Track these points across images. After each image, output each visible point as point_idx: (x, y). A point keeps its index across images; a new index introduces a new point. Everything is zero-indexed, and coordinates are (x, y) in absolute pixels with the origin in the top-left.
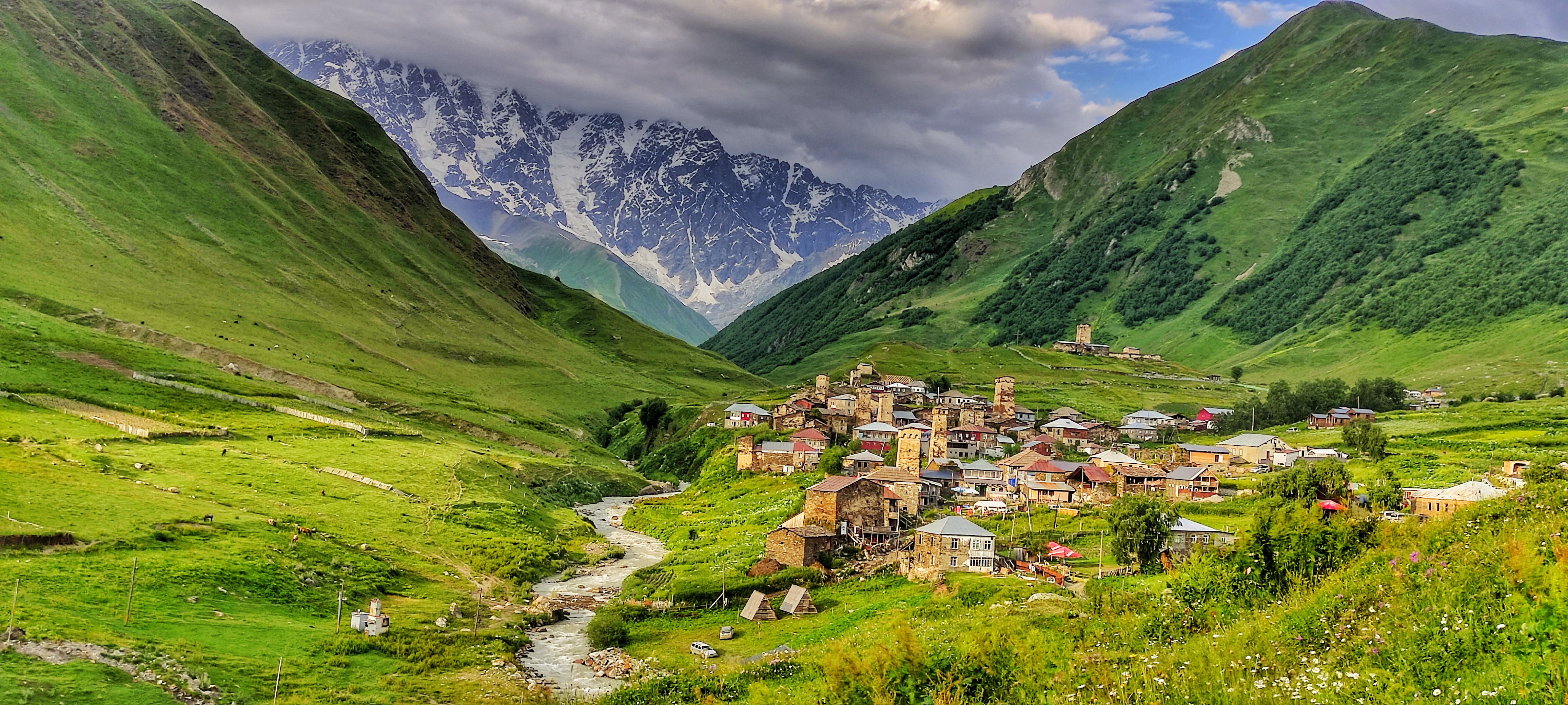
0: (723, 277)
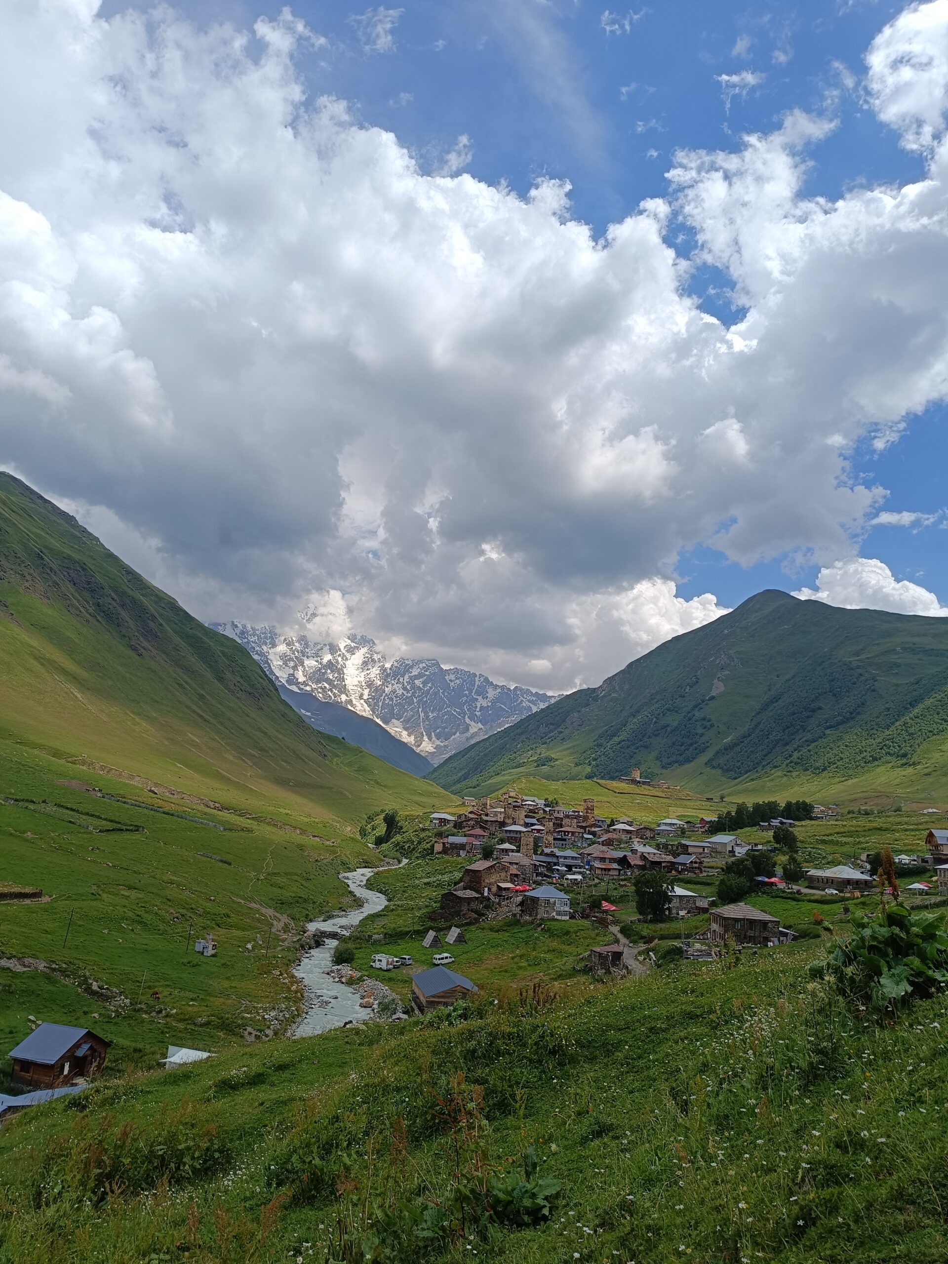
0: (438, 736)
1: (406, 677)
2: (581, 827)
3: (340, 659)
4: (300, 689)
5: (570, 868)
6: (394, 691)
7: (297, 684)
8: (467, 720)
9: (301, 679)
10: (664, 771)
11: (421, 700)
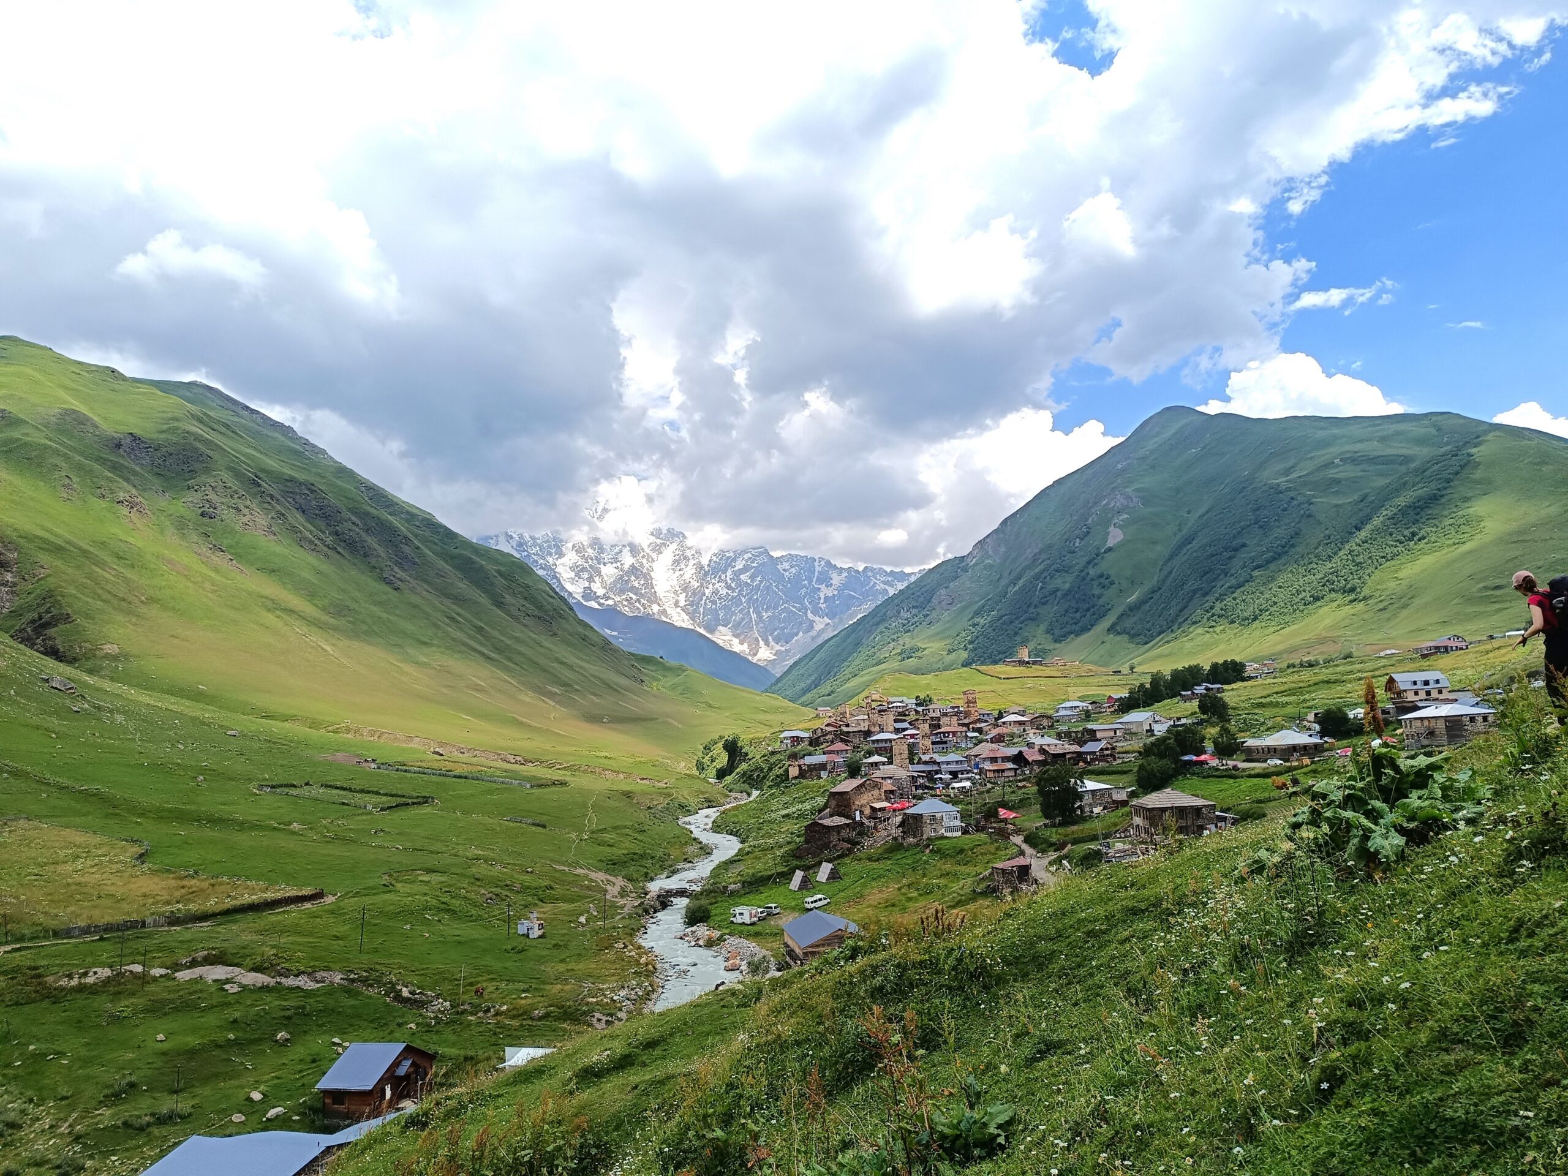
0: (777, 640)
1: (729, 573)
2: (964, 725)
3: (644, 561)
4: (600, 604)
5: (954, 775)
6: (716, 592)
7: (596, 598)
8: (810, 615)
9: (600, 592)
10: (1058, 645)
11: (750, 599)
